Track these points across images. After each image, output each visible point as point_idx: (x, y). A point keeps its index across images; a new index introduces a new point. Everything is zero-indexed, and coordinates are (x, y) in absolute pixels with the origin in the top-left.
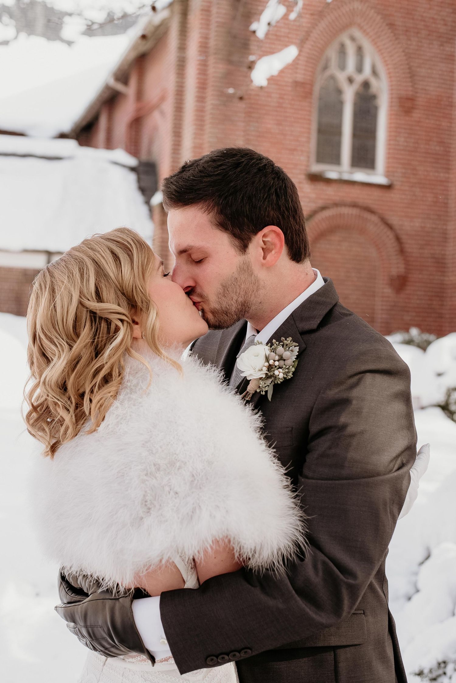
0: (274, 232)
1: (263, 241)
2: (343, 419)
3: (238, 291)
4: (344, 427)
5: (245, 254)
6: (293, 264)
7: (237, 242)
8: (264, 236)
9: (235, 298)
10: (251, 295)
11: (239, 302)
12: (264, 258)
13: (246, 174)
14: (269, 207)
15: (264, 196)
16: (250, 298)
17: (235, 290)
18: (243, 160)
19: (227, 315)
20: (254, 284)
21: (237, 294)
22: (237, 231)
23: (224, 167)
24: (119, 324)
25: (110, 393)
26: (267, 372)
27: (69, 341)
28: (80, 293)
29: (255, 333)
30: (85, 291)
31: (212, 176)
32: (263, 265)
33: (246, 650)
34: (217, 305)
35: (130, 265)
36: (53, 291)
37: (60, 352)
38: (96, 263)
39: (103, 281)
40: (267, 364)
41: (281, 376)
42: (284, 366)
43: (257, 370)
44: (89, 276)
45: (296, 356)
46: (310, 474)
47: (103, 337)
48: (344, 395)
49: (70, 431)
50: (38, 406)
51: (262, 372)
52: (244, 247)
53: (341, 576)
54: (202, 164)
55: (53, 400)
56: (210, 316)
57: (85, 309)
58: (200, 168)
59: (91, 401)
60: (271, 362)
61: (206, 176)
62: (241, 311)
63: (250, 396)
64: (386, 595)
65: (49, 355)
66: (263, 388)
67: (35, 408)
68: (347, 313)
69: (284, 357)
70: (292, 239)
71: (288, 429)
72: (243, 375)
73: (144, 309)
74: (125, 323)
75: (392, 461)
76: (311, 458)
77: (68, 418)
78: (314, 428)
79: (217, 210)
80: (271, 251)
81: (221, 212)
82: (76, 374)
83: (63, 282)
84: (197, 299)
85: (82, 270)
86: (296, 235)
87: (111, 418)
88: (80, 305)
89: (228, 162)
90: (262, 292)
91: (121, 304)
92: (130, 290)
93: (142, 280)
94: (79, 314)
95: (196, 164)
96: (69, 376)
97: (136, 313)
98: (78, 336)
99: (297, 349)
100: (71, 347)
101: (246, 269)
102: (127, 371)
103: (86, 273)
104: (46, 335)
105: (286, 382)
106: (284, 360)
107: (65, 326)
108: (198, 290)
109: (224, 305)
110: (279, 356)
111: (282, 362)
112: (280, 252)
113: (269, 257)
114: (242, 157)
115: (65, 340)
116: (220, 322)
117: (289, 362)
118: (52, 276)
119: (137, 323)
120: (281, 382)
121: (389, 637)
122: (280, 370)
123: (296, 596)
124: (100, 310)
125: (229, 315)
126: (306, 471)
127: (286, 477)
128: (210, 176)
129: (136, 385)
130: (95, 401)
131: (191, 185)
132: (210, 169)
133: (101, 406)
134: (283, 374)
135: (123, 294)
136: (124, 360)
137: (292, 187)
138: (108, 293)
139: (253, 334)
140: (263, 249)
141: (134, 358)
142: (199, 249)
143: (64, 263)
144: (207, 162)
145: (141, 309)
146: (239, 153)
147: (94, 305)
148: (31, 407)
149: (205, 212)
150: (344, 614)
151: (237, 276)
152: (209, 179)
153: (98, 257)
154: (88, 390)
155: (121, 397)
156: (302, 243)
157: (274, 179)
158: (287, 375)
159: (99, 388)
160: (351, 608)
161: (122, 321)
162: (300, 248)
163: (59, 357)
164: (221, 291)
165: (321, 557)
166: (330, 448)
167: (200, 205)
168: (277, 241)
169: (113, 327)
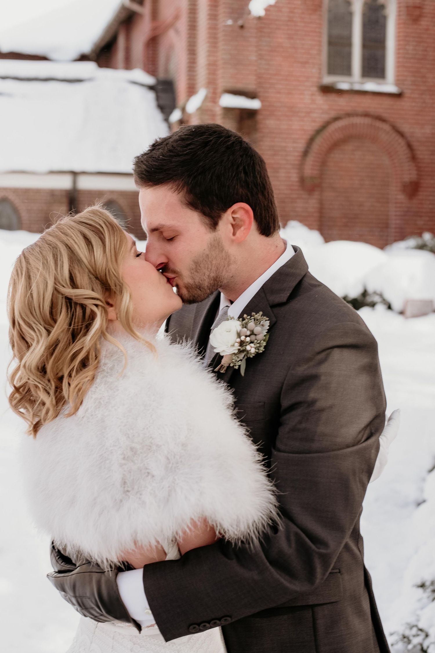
0: (243, 209)
1: (233, 218)
2: (312, 395)
3: (210, 267)
4: (313, 402)
5: (215, 231)
6: (263, 238)
7: (207, 220)
8: (233, 212)
9: (207, 273)
10: (223, 270)
11: (211, 277)
12: (234, 234)
13: (214, 153)
14: (238, 185)
15: (232, 175)
16: (222, 273)
17: (206, 266)
18: (211, 139)
19: (200, 290)
20: (225, 259)
21: (209, 270)
22: (207, 210)
23: (192, 146)
24: (95, 309)
25: (87, 377)
26: (240, 348)
27: (46, 326)
28: (55, 279)
29: (229, 304)
30: (60, 278)
31: (181, 155)
32: (233, 241)
33: (225, 618)
34: (191, 280)
35: (102, 249)
36: (29, 278)
37: (38, 336)
38: (69, 248)
39: (76, 267)
40: (238, 340)
41: (253, 351)
42: (256, 341)
43: (229, 345)
44: (63, 262)
45: (268, 330)
46: (282, 447)
47: (78, 322)
48: (313, 371)
49: (51, 413)
50: (20, 387)
51: (234, 348)
52: (214, 224)
53: (313, 547)
54: (171, 143)
55: (33, 383)
56: (184, 292)
57: (60, 296)
58: (169, 147)
59: (69, 384)
60: (243, 338)
61: (175, 156)
62: (214, 285)
63: (225, 368)
64: (361, 552)
65: (29, 340)
66: (236, 363)
67: (17, 389)
68: (317, 283)
69: (255, 332)
70: (261, 214)
71: (261, 404)
72: (216, 351)
73: (118, 292)
74: (100, 308)
75: (360, 432)
76: (283, 431)
77: (49, 401)
78: (285, 403)
79: (187, 191)
80: (240, 227)
81: (190, 191)
82: (54, 359)
83: (38, 269)
84: (171, 275)
85: (56, 256)
86: (265, 210)
87: (89, 402)
88: (55, 292)
89: (197, 141)
90: (233, 267)
91: (94, 289)
92: (103, 274)
93: (115, 263)
94: (55, 301)
95: (165, 143)
96: (48, 359)
97: (110, 296)
98: (55, 321)
99: (267, 323)
100: (49, 332)
101: (216, 245)
102: (103, 353)
103: (60, 260)
104: (24, 320)
105: (258, 355)
106: (256, 335)
107: (42, 312)
108: (171, 266)
109: (197, 280)
110: (250, 331)
111: (253, 337)
112: (249, 228)
113: (239, 233)
114: (210, 135)
115: (42, 325)
116: (194, 296)
117: (261, 337)
118: (27, 262)
119: (111, 306)
120: (253, 356)
121: (366, 590)
122: (252, 345)
123: (270, 567)
124: (75, 296)
125: (202, 289)
126: (279, 444)
127: (258, 453)
128: (178, 155)
129: (112, 369)
130: (73, 386)
131: (160, 165)
132: (179, 149)
133: (79, 390)
134: (255, 348)
135: (97, 278)
136: (100, 343)
137: (260, 163)
138: (82, 278)
139: (226, 305)
140: (232, 225)
141: (109, 341)
142: (171, 228)
143: (39, 249)
144: (176, 141)
145: (115, 293)
146: (207, 131)
147: (69, 291)
148: (13, 388)
149: (175, 192)
150: (318, 581)
151: (207, 252)
152: (178, 159)
153: (71, 242)
154: (66, 375)
155: (98, 380)
156: (271, 218)
157: (241, 156)
158: (258, 349)
159: (77, 372)
160: (324, 574)
161: (97, 305)
162: (269, 223)
163: (38, 342)
164: (194, 267)
165: (294, 528)
166: (300, 422)
167: (169, 186)
168: (245, 218)
169: (88, 312)
